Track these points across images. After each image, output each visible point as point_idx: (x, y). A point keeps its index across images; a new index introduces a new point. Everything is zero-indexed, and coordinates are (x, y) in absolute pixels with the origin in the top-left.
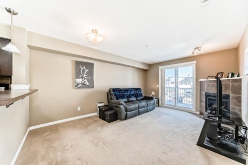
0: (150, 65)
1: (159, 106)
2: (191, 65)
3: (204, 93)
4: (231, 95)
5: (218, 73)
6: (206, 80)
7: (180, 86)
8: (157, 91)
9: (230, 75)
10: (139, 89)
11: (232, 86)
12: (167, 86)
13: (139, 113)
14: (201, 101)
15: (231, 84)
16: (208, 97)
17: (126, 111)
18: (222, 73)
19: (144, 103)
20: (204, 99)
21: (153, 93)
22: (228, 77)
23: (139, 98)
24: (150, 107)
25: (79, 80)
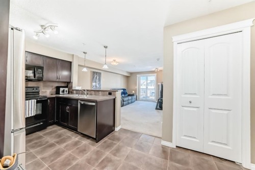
0: (131, 73)
2: (154, 75)
6: (160, 84)
7: (149, 87)
8: (136, 91)
10: (126, 89)
12: (141, 87)
13: (128, 104)
17: (123, 101)
19: (130, 98)
21: (133, 92)
23: (126, 95)
24: (133, 100)
25: (94, 84)
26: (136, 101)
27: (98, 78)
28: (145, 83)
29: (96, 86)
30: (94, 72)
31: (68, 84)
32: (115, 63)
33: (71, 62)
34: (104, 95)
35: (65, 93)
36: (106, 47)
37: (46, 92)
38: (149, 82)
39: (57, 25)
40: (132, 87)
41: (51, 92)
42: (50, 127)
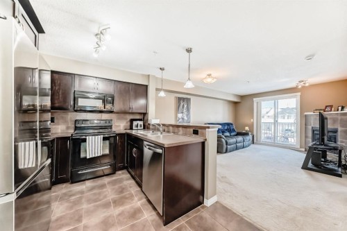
0: (242, 97)
1: (253, 143)
2: (295, 97)
3: (310, 127)
4: (340, 129)
5: (327, 106)
6: (312, 113)
7: (280, 120)
8: (251, 126)
9: (340, 108)
10: (232, 124)
11: (341, 120)
12: (263, 120)
13: (237, 149)
14: (306, 137)
15: (339, 117)
16: (315, 132)
17: (227, 144)
18: (331, 106)
19: (240, 138)
20: (310, 134)
21: (247, 128)
22: (338, 110)
23: (233, 134)
24: (246, 143)
25: (180, 115)
26: (252, 146)
27: (185, 106)
28: (272, 113)
29: (183, 119)
30: (180, 99)
31: (144, 115)
32: (209, 80)
33: (147, 86)
34: (185, 134)
35: (139, 128)
36: (189, 51)
37: (119, 126)
38: (279, 110)
39: (108, 26)
40: (245, 120)
41: (125, 126)
42: (120, 172)
